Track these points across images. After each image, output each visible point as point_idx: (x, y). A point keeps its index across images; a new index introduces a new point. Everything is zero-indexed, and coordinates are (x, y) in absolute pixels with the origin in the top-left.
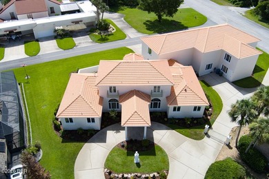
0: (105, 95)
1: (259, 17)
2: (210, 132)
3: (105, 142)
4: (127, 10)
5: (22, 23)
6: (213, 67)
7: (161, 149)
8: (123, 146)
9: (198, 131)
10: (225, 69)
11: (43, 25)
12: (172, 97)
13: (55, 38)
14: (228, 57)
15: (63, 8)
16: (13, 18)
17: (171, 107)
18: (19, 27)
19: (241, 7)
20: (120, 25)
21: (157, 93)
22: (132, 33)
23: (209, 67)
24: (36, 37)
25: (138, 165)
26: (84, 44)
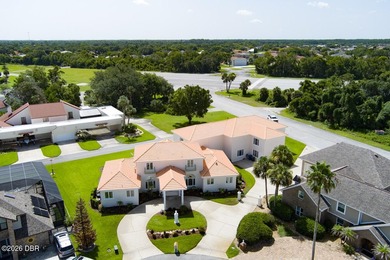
0: (142, 173)
1: (295, 114)
2: (243, 200)
3: (145, 212)
4: (154, 116)
5: (37, 126)
6: (245, 153)
7: (198, 213)
8: (162, 213)
9: (232, 199)
10: (256, 153)
11: (64, 127)
12: (205, 171)
13: (77, 141)
14: (256, 141)
15: (82, 114)
16: (24, 122)
17: (205, 179)
18: (36, 129)
19: (277, 107)
20: (147, 129)
21: (190, 168)
22: (161, 135)
23: (240, 153)
24: (54, 141)
25: (178, 224)
26: (110, 145)
